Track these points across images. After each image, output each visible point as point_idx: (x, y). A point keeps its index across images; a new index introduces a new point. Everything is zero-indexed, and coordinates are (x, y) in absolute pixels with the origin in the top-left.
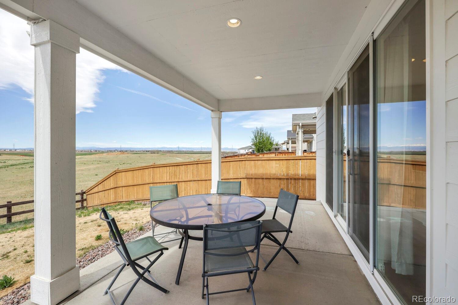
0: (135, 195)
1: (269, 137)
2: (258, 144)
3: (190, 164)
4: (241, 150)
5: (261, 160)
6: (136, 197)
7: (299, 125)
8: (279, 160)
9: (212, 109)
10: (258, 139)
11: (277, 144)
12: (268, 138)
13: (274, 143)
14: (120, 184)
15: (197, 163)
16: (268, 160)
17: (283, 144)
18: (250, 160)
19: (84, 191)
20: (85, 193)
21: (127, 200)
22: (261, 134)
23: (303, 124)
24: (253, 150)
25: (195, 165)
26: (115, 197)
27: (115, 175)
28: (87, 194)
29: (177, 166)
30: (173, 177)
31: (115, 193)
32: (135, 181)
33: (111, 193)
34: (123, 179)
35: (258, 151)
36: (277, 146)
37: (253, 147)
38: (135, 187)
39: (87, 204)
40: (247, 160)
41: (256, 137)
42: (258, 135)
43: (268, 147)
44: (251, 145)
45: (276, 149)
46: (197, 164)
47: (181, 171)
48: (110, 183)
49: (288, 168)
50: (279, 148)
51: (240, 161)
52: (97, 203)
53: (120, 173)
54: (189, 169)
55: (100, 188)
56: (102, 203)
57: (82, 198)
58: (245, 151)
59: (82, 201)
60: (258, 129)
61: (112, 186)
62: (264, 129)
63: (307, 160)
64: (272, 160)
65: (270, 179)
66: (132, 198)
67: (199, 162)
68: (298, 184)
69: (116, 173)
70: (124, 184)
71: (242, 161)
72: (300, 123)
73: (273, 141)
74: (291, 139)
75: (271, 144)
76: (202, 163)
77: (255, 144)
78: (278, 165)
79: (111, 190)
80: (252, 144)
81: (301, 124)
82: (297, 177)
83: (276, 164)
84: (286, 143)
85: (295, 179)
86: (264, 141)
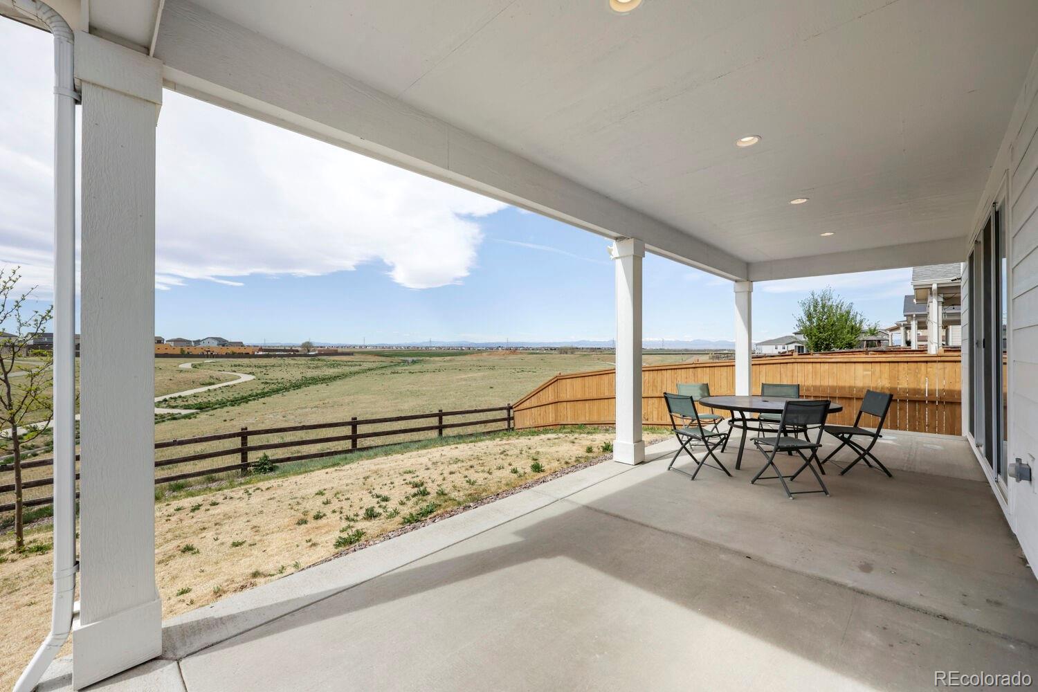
0: (587, 415)
1: (848, 313)
2: (815, 331)
3: (681, 368)
4: (763, 347)
5: (829, 363)
6: (587, 419)
7: (931, 288)
8: (871, 362)
9: (737, 278)
10: (815, 320)
11: (875, 330)
12: (846, 317)
13: (865, 327)
14: (564, 397)
15: (693, 366)
16: (846, 362)
17: (892, 330)
18: (804, 363)
19: (511, 405)
20: (511, 408)
21: (574, 423)
22: (823, 307)
23: (939, 286)
24: (799, 347)
25: (691, 369)
26: (556, 416)
27: (556, 383)
28: (514, 410)
29: (657, 370)
30: (651, 389)
31: (556, 411)
32: (587, 394)
33: (550, 410)
34: (568, 390)
35: (817, 348)
36: (873, 334)
37: (801, 338)
38: (587, 404)
39: (514, 425)
40: (798, 363)
41: (810, 316)
42: (815, 310)
43: (844, 339)
44: (794, 335)
45: (870, 344)
46: (694, 368)
47: (665, 379)
48: (548, 395)
49: (893, 377)
50: (879, 341)
51: (780, 363)
52: (528, 423)
53: (564, 380)
54: (680, 376)
55: (534, 401)
56: (536, 424)
57: (509, 415)
58: (776, 348)
59: (509, 419)
60: (816, 296)
61: (551, 399)
62: (835, 297)
63: (946, 363)
64: (855, 362)
65: (850, 399)
66: (581, 420)
67: (698, 365)
68: (921, 412)
69: (557, 379)
70: (569, 397)
71: (787, 363)
72: (932, 285)
73: (861, 322)
74: (917, 316)
75: (855, 330)
76: (703, 367)
77: (807, 332)
78: (870, 373)
79: (550, 406)
80: (797, 330)
81: (935, 287)
82: (917, 397)
83: (865, 370)
84: (902, 328)
85: (913, 402)
86: (832, 325)
